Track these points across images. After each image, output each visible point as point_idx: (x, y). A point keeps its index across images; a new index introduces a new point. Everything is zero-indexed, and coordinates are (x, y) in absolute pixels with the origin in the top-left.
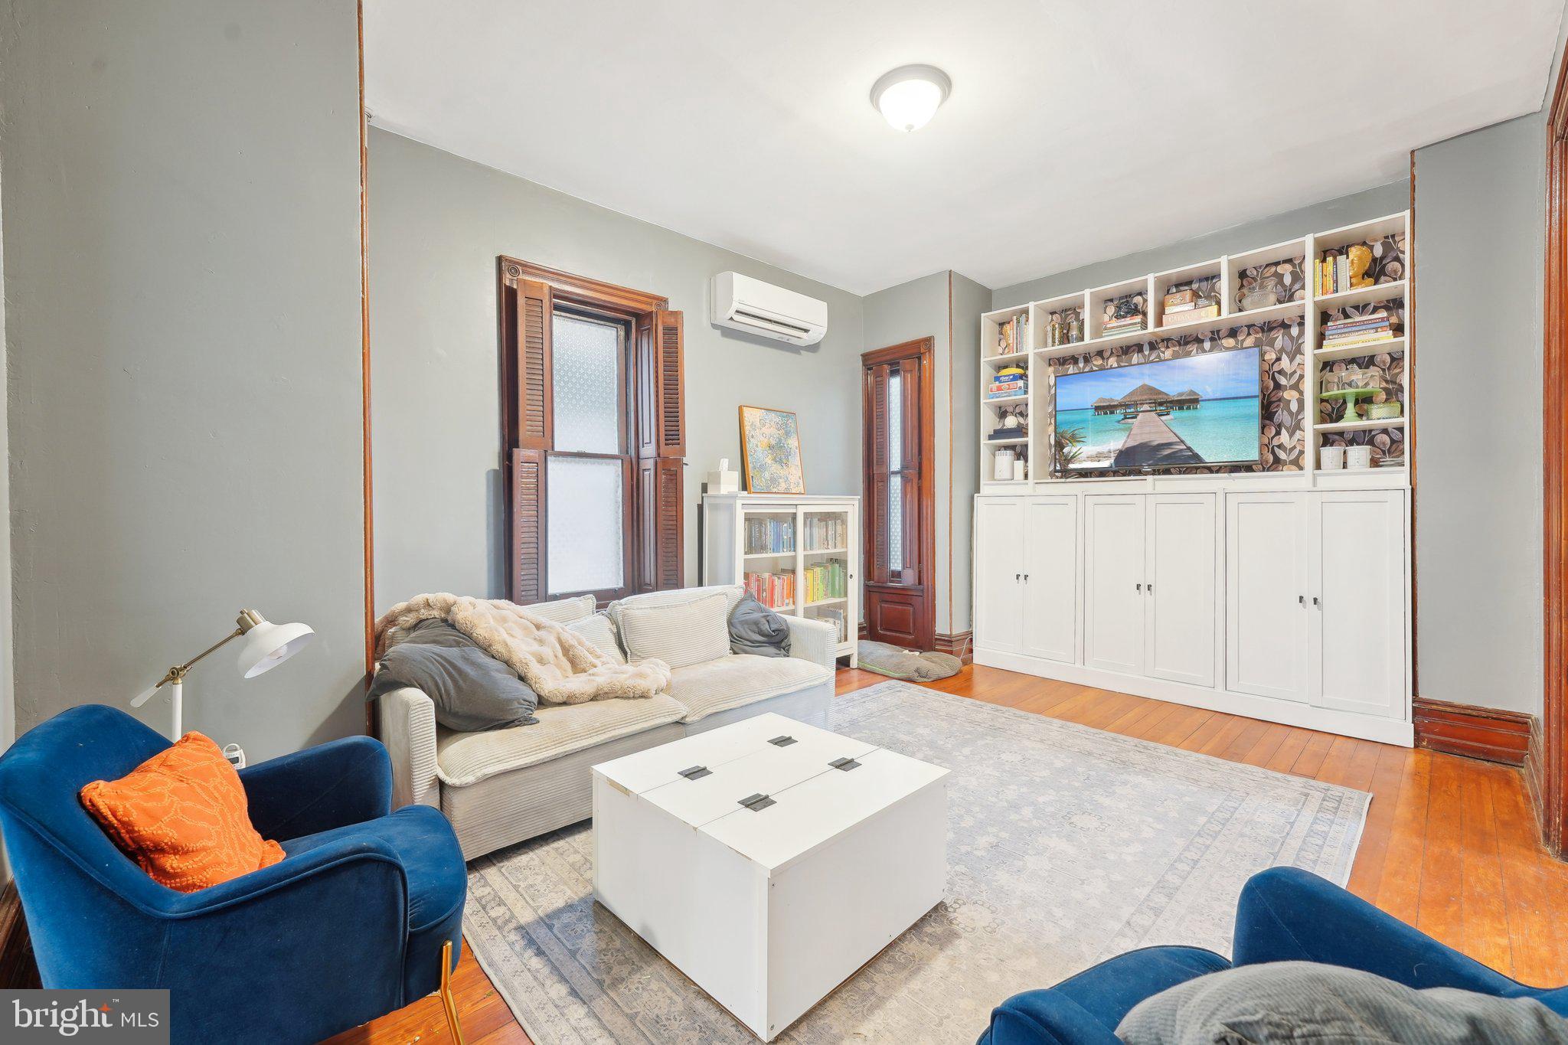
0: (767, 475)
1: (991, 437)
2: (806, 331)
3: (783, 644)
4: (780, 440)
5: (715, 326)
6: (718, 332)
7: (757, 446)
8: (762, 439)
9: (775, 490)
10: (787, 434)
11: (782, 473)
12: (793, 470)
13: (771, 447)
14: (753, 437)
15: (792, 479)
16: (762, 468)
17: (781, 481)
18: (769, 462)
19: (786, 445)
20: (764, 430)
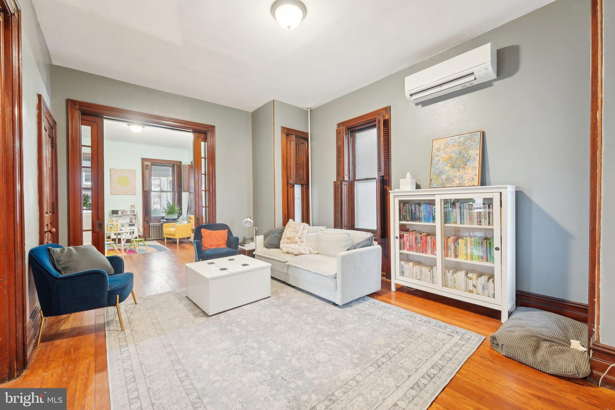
0: (444, 177)
4: (461, 153)
8: (444, 155)
11: (458, 174)
13: (450, 159)
14: (437, 156)
15: (467, 177)
16: (441, 173)
17: (455, 179)
18: (448, 169)
19: (465, 155)
20: (447, 150)
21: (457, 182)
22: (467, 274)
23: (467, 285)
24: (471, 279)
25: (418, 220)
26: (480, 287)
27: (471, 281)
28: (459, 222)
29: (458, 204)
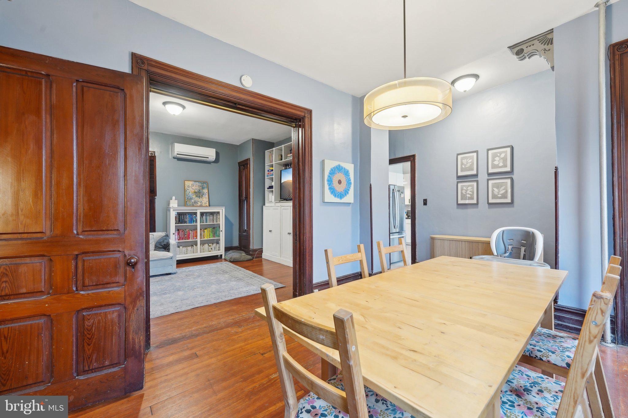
0: (193, 201)
1: (268, 188)
2: (208, 158)
3: (167, 248)
4: (200, 190)
5: (174, 158)
6: (176, 160)
7: (189, 192)
8: (192, 190)
9: (195, 205)
10: (203, 188)
11: (199, 200)
12: (204, 199)
13: (195, 192)
14: (188, 190)
15: (204, 202)
16: (191, 199)
17: (198, 202)
18: (194, 197)
19: (202, 192)
20: (193, 187)
21: (199, 204)
22: (208, 244)
23: (209, 249)
24: (210, 246)
25: (185, 222)
26: (213, 249)
27: (210, 247)
28: (205, 222)
29: (205, 214)
